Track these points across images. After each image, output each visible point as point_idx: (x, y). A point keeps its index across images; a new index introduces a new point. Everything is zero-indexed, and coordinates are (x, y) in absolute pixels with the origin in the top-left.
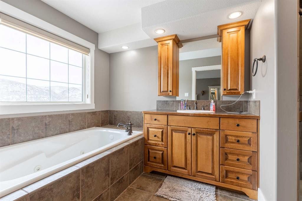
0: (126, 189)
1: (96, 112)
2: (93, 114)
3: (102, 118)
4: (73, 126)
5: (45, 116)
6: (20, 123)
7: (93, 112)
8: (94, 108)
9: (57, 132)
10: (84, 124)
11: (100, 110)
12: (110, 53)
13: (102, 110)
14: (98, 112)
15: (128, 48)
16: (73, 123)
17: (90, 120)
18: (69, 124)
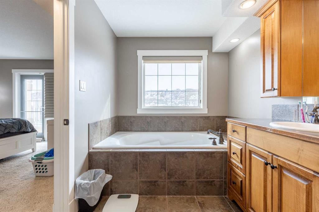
0: (190, 195)
1: (209, 117)
2: (206, 119)
3: (218, 124)
4: (185, 127)
5: (165, 117)
6: (151, 119)
7: (205, 117)
8: (207, 113)
9: (172, 129)
10: (196, 127)
11: (215, 115)
12: (229, 51)
13: (216, 115)
14: (212, 117)
15: (239, 40)
16: (185, 124)
17: (202, 124)
18: (182, 125)
